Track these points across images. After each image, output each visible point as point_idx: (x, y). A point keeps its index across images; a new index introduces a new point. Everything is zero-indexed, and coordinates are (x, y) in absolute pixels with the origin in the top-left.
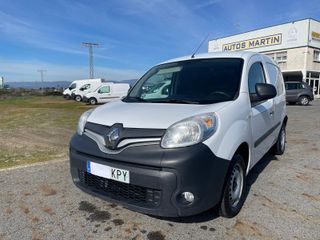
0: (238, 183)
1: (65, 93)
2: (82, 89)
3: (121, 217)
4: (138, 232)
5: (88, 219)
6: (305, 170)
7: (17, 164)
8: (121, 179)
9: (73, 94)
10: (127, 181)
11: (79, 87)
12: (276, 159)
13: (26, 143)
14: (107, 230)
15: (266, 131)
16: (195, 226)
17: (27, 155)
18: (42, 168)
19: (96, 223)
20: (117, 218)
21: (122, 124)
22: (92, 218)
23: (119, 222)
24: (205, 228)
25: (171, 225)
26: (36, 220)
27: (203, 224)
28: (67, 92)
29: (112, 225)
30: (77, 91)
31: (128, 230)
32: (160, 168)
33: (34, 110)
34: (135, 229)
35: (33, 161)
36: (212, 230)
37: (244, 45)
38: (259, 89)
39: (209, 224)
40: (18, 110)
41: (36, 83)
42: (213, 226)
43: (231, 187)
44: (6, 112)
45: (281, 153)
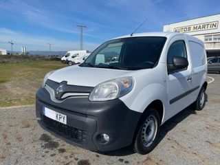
0: (152, 129)
1: (62, 59)
2: (73, 57)
3: (65, 147)
4: (73, 159)
5: (42, 147)
6: (214, 123)
7: (14, 105)
8: (61, 121)
9: (67, 60)
10: (65, 123)
11: (71, 55)
12: (195, 113)
13: (25, 91)
14: (52, 155)
15: (184, 92)
16: (115, 158)
17: (22, 99)
18: (28, 109)
19: (47, 150)
20: (63, 147)
21: (66, 82)
22: (46, 147)
23: (62, 151)
24: (121, 160)
25: (98, 156)
26: (9, 144)
27: (121, 157)
28: (64, 58)
29: (57, 152)
30: (70, 58)
31: (66, 157)
32: (86, 115)
33: (40, 70)
34: (71, 157)
35: (25, 104)
36: (127, 162)
37: (189, 28)
38: (175, 60)
39: (126, 158)
40: (30, 69)
41: (47, 52)
42: (128, 160)
43: (145, 132)
44: (22, 70)
45: (200, 109)
